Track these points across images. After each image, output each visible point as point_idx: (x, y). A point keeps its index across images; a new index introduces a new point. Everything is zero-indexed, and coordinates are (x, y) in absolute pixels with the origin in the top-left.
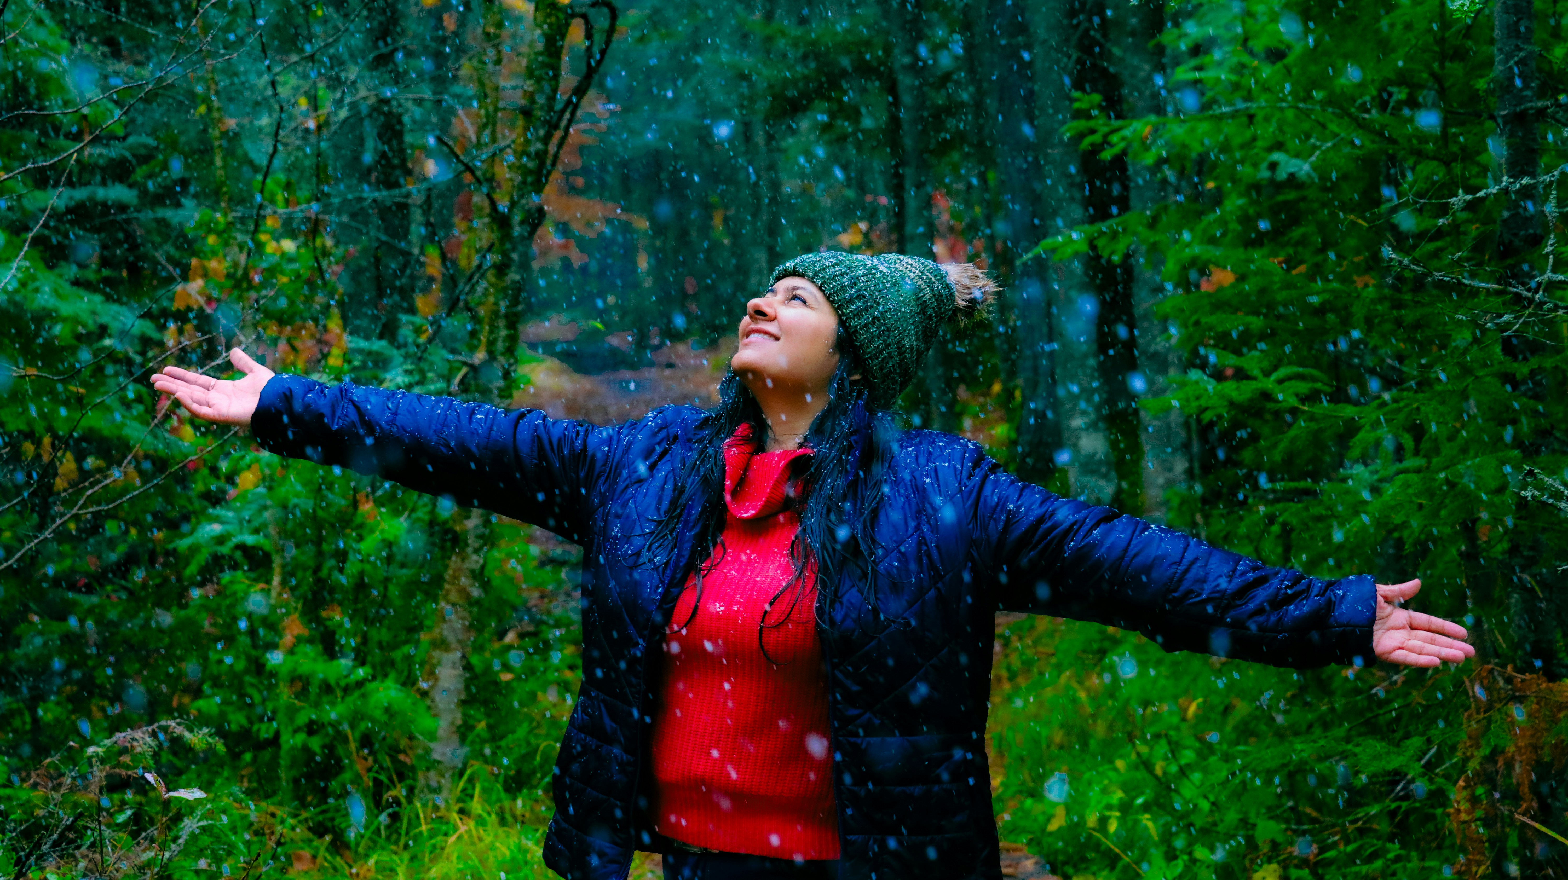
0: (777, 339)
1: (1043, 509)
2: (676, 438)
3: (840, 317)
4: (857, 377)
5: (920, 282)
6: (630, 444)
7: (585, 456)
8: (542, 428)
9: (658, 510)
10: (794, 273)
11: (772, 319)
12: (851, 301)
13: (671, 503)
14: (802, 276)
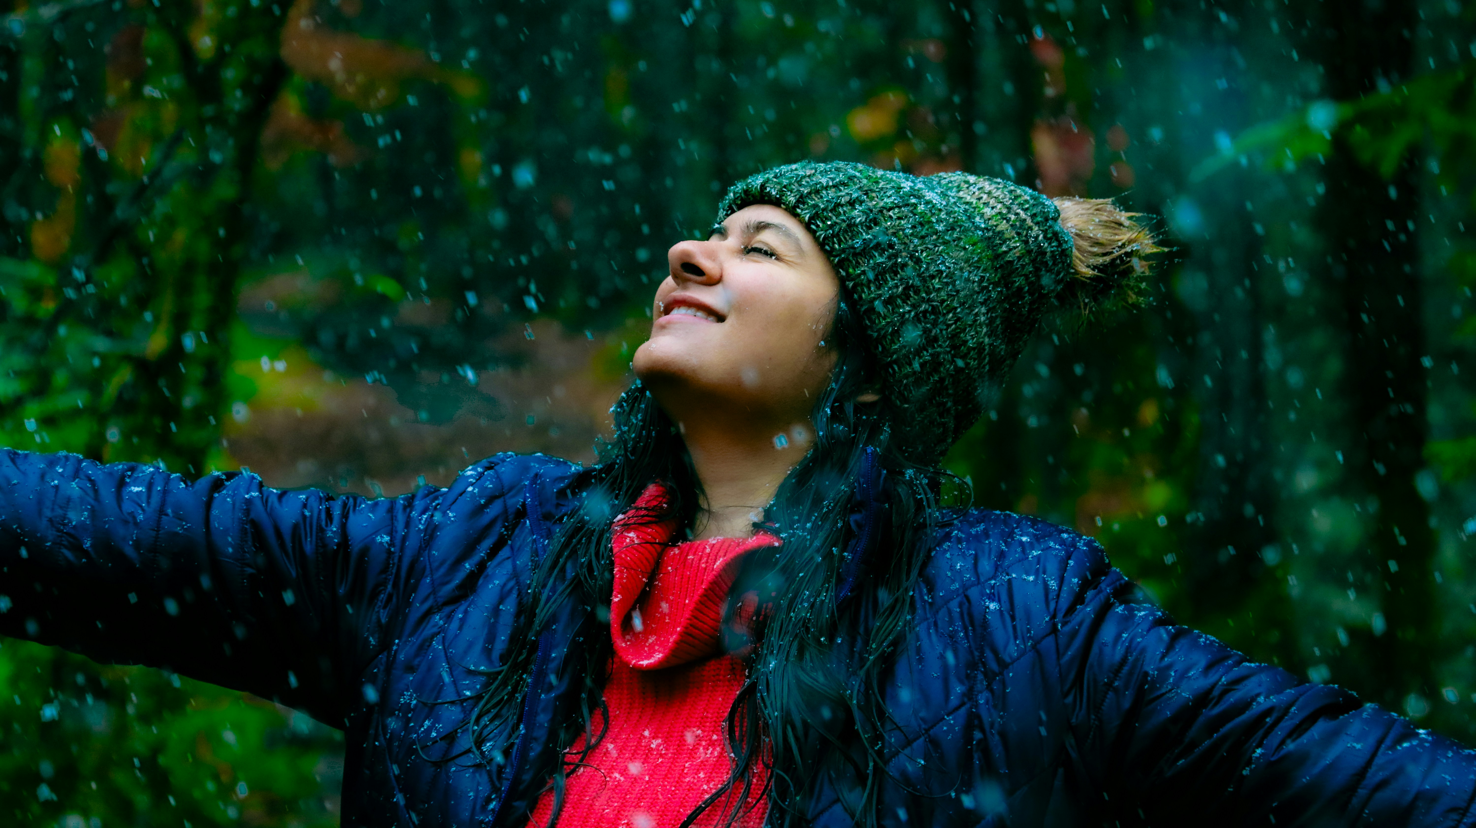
0: (720, 318)
1: (1212, 679)
2: (521, 513)
3: (842, 282)
4: (869, 398)
5: (1003, 226)
6: (432, 530)
7: (347, 555)
8: (259, 504)
9: (487, 652)
10: (762, 198)
11: (713, 282)
12: (866, 252)
13: (513, 639)
14: (776, 202)
